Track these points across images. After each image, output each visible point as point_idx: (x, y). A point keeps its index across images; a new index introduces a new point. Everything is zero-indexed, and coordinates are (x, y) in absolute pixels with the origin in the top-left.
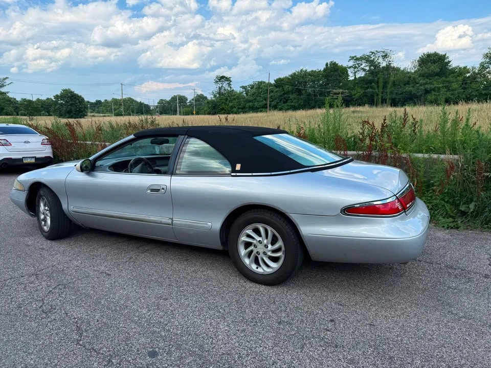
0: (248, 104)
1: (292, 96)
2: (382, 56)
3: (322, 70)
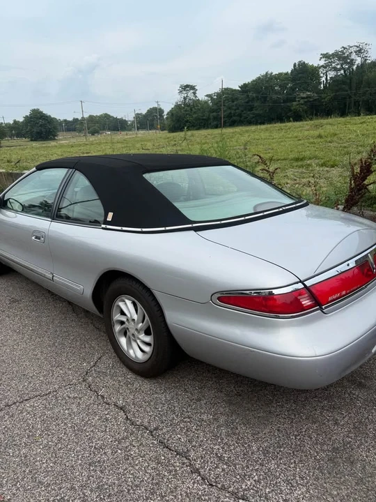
0: (211, 114)
1: (256, 104)
2: (356, 52)
3: (290, 72)
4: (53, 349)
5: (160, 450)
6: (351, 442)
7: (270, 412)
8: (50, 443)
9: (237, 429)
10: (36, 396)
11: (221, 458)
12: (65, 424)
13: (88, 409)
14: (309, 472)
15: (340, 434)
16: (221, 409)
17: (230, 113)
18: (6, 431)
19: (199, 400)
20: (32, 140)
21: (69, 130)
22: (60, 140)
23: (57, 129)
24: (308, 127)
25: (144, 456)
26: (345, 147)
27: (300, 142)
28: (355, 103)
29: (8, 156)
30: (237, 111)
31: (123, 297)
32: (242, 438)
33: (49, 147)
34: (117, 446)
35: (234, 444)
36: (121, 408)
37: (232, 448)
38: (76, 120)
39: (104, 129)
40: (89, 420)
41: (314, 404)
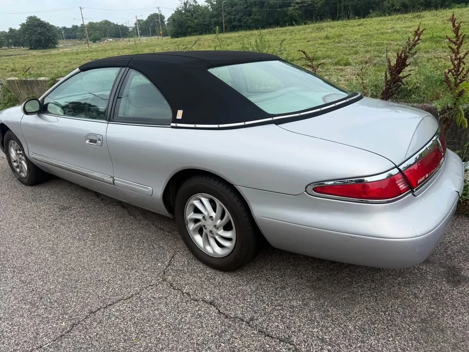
0: (212, 20)
1: (254, 9)
4: (122, 252)
5: (262, 338)
6: (434, 312)
7: (354, 293)
8: (150, 345)
9: (328, 311)
10: (120, 301)
11: (323, 340)
12: (159, 324)
13: (178, 307)
14: (408, 343)
15: (423, 306)
16: (307, 294)
17: (230, 19)
18: (100, 338)
19: (283, 288)
20: (31, 49)
21: (69, 38)
22: (60, 48)
23: (57, 37)
24: (309, 30)
25: (249, 346)
26: (353, 47)
27: (310, 43)
28: (345, 7)
29: (12, 66)
30: (237, 16)
31: (199, 196)
32: (336, 319)
33: (52, 55)
34: (219, 340)
35: (330, 326)
36: (211, 303)
37: (330, 329)
38: (75, 28)
39: (105, 36)
40: (182, 318)
41: (391, 281)
